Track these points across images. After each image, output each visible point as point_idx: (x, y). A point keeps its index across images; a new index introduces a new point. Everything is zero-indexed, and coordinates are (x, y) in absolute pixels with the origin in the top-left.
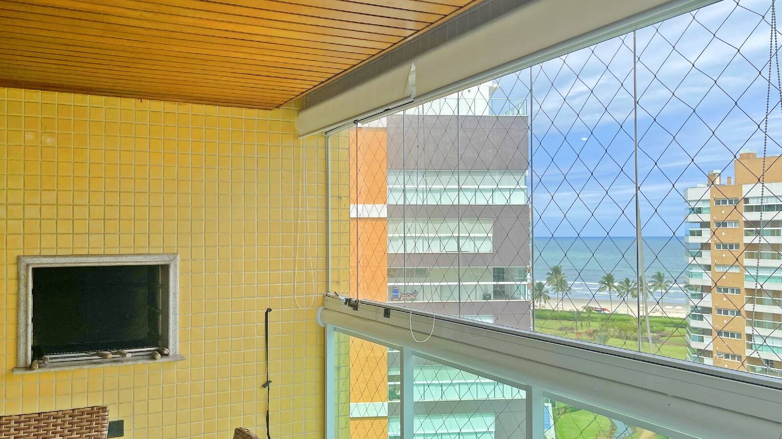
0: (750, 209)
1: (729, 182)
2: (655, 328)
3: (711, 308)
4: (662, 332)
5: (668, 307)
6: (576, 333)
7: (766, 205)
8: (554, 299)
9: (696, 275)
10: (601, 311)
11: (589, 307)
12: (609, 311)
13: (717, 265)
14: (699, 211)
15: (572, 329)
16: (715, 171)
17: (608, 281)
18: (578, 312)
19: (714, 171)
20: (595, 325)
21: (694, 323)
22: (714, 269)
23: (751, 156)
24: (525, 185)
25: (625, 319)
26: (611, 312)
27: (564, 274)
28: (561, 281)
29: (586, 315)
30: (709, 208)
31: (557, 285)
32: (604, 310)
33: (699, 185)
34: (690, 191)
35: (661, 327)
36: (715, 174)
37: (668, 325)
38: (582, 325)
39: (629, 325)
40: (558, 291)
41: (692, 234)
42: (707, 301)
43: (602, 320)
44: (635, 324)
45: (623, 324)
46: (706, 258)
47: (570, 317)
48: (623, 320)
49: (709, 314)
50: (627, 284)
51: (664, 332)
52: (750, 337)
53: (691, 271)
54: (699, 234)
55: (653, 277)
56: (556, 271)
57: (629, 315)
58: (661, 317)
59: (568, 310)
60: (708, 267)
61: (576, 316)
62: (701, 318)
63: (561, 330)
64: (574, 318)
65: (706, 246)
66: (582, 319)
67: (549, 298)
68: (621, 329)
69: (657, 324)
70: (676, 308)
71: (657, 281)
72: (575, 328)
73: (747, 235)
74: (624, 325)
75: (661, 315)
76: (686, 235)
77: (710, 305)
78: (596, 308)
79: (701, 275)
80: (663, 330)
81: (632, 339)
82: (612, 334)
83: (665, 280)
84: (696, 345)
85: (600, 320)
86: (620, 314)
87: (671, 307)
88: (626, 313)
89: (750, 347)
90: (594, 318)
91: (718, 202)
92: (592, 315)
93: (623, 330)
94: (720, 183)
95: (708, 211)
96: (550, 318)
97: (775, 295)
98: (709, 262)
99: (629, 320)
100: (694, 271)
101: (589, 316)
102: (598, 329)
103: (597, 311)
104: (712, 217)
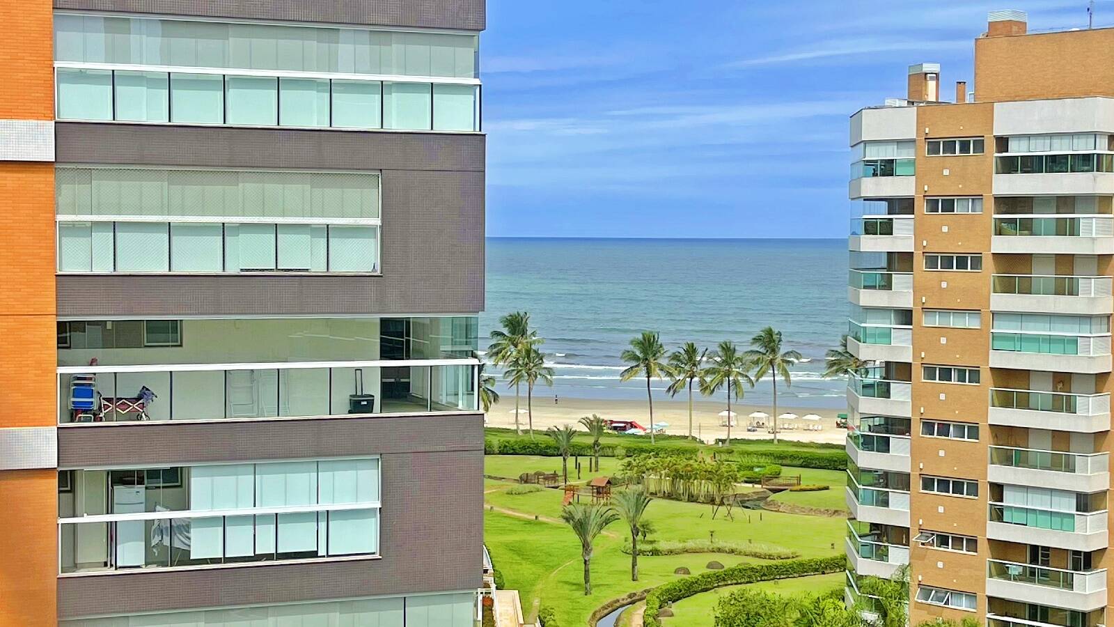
0: (1010, 166)
1: (961, 96)
2: (757, 470)
3: (909, 420)
4: (775, 481)
5: (786, 416)
6: (566, 490)
7: (1046, 156)
8: (508, 398)
9: (873, 336)
10: (624, 429)
11: (598, 421)
12: (645, 430)
13: (927, 310)
14: (887, 168)
15: (554, 477)
16: (927, 68)
17: (644, 351)
18: (570, 434)
19: (924, 65)
20: (611, 467)
21: (867, 459)
22: (920, 321)
23: (1015, 29)
24: (476, 76)
25: (687, 447)
26: (648, 431)
27: (533, 334)
28: (528, 352)
29: (590, 441)
30: (912, 163)
31: (516, 363)
32: (632, 425)
33: (888, 102)
34: (867, 116)
35: (770, 468)
36: (926, 74)
37: (788, 462)
38: (578, 466)
39: (696, 465)
40: (519, 378)
41: (869, 228)
42: (900, 401)
43: (630, 452)
44: (708, 460)
45: (681, 463)
46: (903, 292)
47: (548, 447)
48: (680, 452)
49: (904, 434)
50: (690, 359)
51: (781, 481)
52: (998, 490)
53: (863, 325)
54: (886, 228)
55: (756, 340)
56: (516, 325)
57: (694, 439)
58: (771, 441)
59: (545, 429)
60: (906, 316)
61: (563, 443)
62: (884, 446)
63: (526, 482)
64: (558, 449)
65: (900, 261)
66: (578, 452)
67: (496, 397)
68: (676, 476)
69: (763, 460)
70: (804, 418)
71: (763, 350)
72: (560, 473)
73: (999, 232)
74: (683, 464)
75: (772, 436)
76: (854, 233)
77: (906, 412)
78: (612, 422)
79: (886, 335)
80: (777, 475)
81: (702, 499)
82: (652, 489)
83: (783, 349)
84: (870, 514)
85: (624, 452)
86: (670, 437)
87: (792, 416)
88: (687, 434)
89: (998, 515)
90: (609, 447)
91: (933, 146)
92: (603, 441)
93: (682, 477)
94: (937, 97)
95: (910, 170)
96: (496, 450)
97: (1060, 386)
98: (907, 302)
99: (694, 451)
100: (871, 324)
101: (596, 443)
102: (619, 475)
103: (615, 428)
104: (918, 186)
